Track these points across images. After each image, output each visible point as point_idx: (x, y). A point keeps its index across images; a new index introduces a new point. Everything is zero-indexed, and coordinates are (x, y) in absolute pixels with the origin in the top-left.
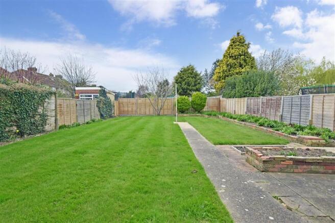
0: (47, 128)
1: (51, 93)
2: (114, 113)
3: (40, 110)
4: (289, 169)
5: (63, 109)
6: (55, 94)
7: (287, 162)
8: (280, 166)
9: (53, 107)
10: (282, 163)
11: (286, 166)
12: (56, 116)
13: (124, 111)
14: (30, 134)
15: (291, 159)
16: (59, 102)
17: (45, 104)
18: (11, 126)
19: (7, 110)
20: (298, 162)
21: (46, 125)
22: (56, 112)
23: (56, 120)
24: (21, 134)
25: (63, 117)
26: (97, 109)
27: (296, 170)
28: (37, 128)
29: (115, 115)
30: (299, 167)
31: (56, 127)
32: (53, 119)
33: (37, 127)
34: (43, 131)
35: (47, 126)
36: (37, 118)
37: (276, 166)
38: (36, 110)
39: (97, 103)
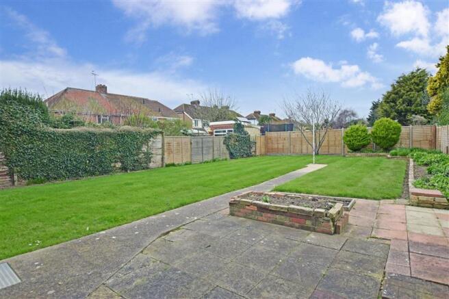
0: (151, 165)
1: (156, 133)
2: (255, 152)
3: (144, 149)
4: (253, 216)
5: (172, 147)
6: (161, 133)
7: (252, 208)
8: (246, 210)
9: (160, 145)
10: (247, 207)
11: (250, 211)
12: (163, 154)
13: (272, 149)
14: (133, 170)
15: (255, 204)
16: (166, 140)
17: (150, 143)
18: (116, 162)
19: (111, 149)
20: (263, 209)
21: (150, 162)
22: (163, 151)
23: (163, 158)
24: (124, 169)
25: (172, 155)
26: (224, 147)
27: (260, 218)
28: (141, 165)
29: (257, 154)
30: (263, 214)
31: (162, 164)
32: (159, 157)
33: (141, 163)
34: (147, 168)
35: (152, 163)
36: (141, 156)
37: (241, 210)
38: (139, 148)
39: (225, 140)
